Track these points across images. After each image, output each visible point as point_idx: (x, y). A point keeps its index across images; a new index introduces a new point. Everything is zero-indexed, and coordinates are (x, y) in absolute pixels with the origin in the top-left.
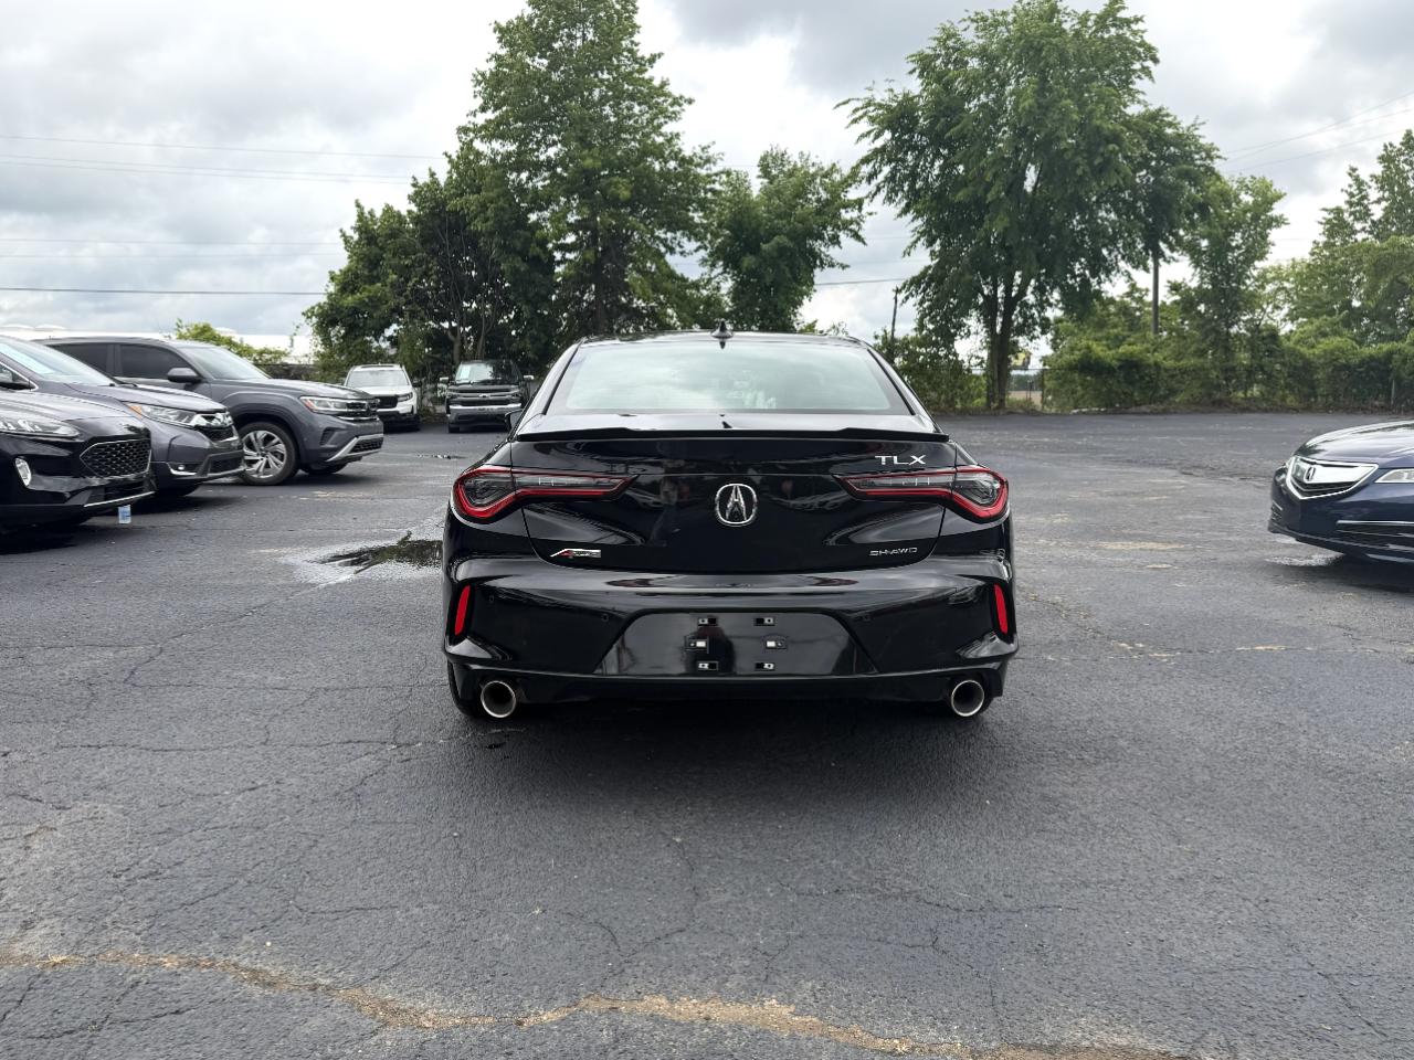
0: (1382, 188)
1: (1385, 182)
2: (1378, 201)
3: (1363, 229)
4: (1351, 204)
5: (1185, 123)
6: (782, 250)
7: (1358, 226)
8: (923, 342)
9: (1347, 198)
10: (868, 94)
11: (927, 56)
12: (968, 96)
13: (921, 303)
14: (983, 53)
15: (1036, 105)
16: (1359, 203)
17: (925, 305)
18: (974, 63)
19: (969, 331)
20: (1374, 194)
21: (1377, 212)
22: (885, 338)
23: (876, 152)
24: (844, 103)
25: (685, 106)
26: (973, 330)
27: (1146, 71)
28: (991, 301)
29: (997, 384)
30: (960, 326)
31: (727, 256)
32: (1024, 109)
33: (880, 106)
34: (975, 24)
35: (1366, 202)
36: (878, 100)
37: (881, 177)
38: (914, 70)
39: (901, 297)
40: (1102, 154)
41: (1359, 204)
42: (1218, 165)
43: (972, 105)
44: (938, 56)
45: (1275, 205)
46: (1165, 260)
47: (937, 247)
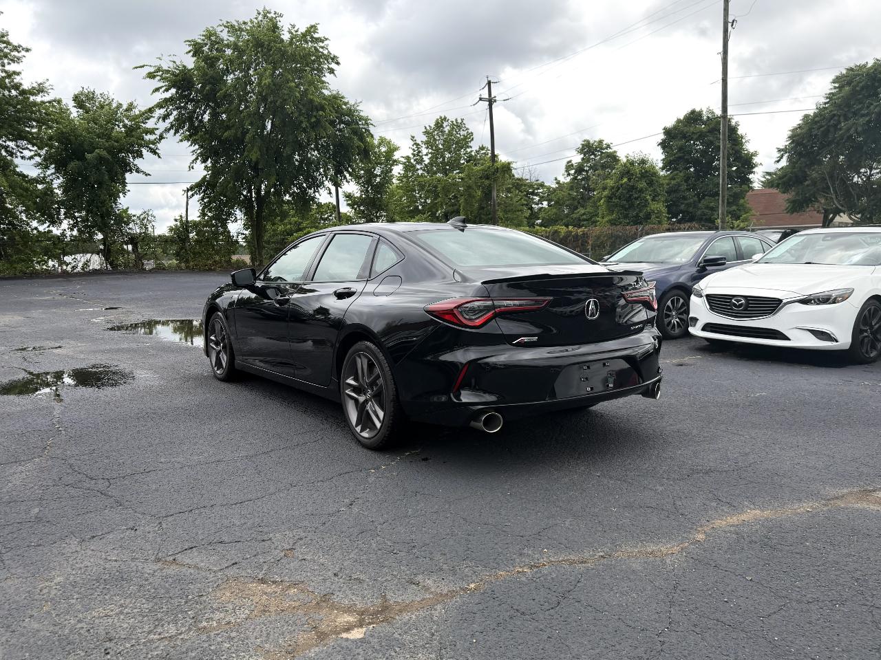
0: (427, 148)
1: (428, 144)
2: (426, 155)
3: (421, 168)
4: (414, 155)
5: (352, 102)
6: (101, 159)
7: (418, 167)
8: (207, 224)
9: (412, 151)
10: (158, 63)
11: (199, 44)
12: (227, 72)
13: (203, 199)
14: (235, 47)
15: (272, 83)
16: (417, 153)
17: (206, 200)
18: (229, 52)
19: (236, 218)
20: (424, 151)
21: (427, 160)
22: (181, 221)
23: (166, 100)
24: (141, 67)
25: (23, 53)
26: (238, 217)
27: (332, 71)
28: (248, 200)
29: (257, 251)
30: (229, 214)
31: (58, 160)
32: (265, 84)
33: (168, 71)
34: (227, 29)
35: (421, 154)
36: (165, 68)
37: (172, 118)
38: (190, 52)
39: (190, 193)
40: (315, 117)
41: (418, 155)
42: (372, 129)
43: (230, 78)
44: (206, 44)
45: (395, 153)
46: (347, 181)
47: (209, 163)
